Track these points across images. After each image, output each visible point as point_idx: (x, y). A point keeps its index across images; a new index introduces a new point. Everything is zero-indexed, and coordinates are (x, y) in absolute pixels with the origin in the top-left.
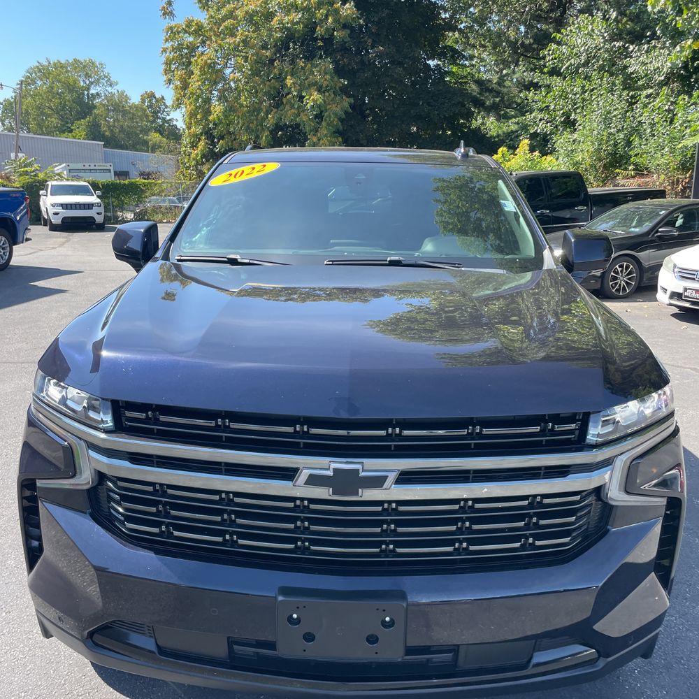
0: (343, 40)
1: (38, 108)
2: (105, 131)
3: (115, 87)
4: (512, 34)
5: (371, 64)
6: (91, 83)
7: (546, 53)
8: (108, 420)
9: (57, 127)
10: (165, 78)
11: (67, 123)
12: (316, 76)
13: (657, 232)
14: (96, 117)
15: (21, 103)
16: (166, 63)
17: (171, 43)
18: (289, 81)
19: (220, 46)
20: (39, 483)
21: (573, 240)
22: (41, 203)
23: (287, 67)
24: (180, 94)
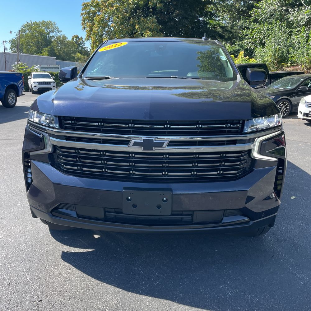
0: (161, 8)
1: (27, 43)
2: (57, 53)
3: (61, 33)
4: (237, 5)
5: (173, 19)
6: (50, 31)
7: (252, 12)
8: (57, 126)
9: (35, 51)
10: (82, 26)
11: (40, 49)
12: (148, 24)
13: (299, 88)
14: (52, 47)
15: (20, 41)
16: (83, 20)
17: (85, 11)
18: (137, 27)
19: (106, 11)
20: (31, 154)
21: (250, 72)
22: (29, 82)
23: (136, 20)
24: (89, 33)
